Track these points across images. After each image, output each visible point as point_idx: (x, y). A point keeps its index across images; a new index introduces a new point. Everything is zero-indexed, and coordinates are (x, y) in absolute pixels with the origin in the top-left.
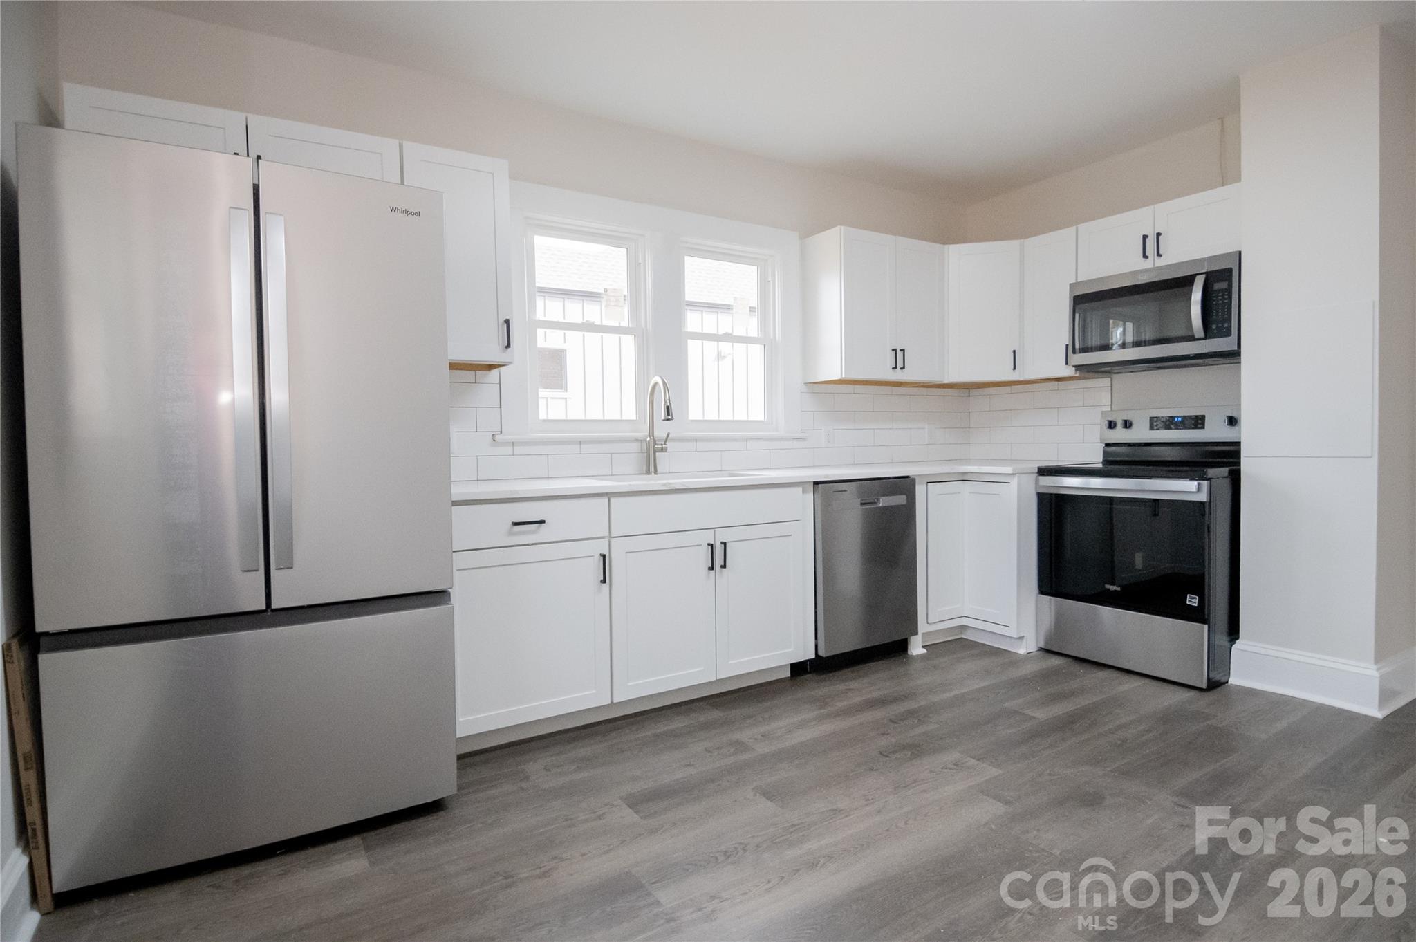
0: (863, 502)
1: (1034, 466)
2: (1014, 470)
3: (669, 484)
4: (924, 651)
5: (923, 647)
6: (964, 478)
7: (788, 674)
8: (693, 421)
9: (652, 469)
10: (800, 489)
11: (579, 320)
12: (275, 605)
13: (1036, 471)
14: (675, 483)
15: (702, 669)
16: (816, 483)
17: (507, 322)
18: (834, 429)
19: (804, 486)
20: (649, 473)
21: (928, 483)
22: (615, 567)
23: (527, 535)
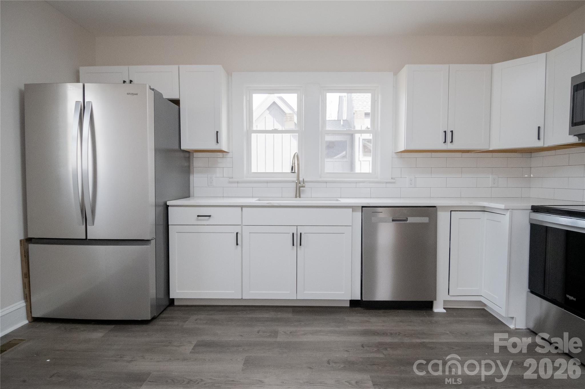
0: (394, 219)
1: (529, 205)
2: (505, 206)
3: (270, 203)
4: (445, 311)
5: (444, 308)
6: (483, 210)
7: (348, 305)
8: (327, 173)
9: (298, 195)
10: (351, 210)
11: (271, 128)
12: (88, 238)
13: (530, 208)
14: (273, 203)
15: (289, 292)
16: (363, 207)
17: (217, 132)
18: (415, 178)
19: (353, 208)
20: (296, 197)
21: (451, 211)
22: (245, 239)
23: (204, 221)
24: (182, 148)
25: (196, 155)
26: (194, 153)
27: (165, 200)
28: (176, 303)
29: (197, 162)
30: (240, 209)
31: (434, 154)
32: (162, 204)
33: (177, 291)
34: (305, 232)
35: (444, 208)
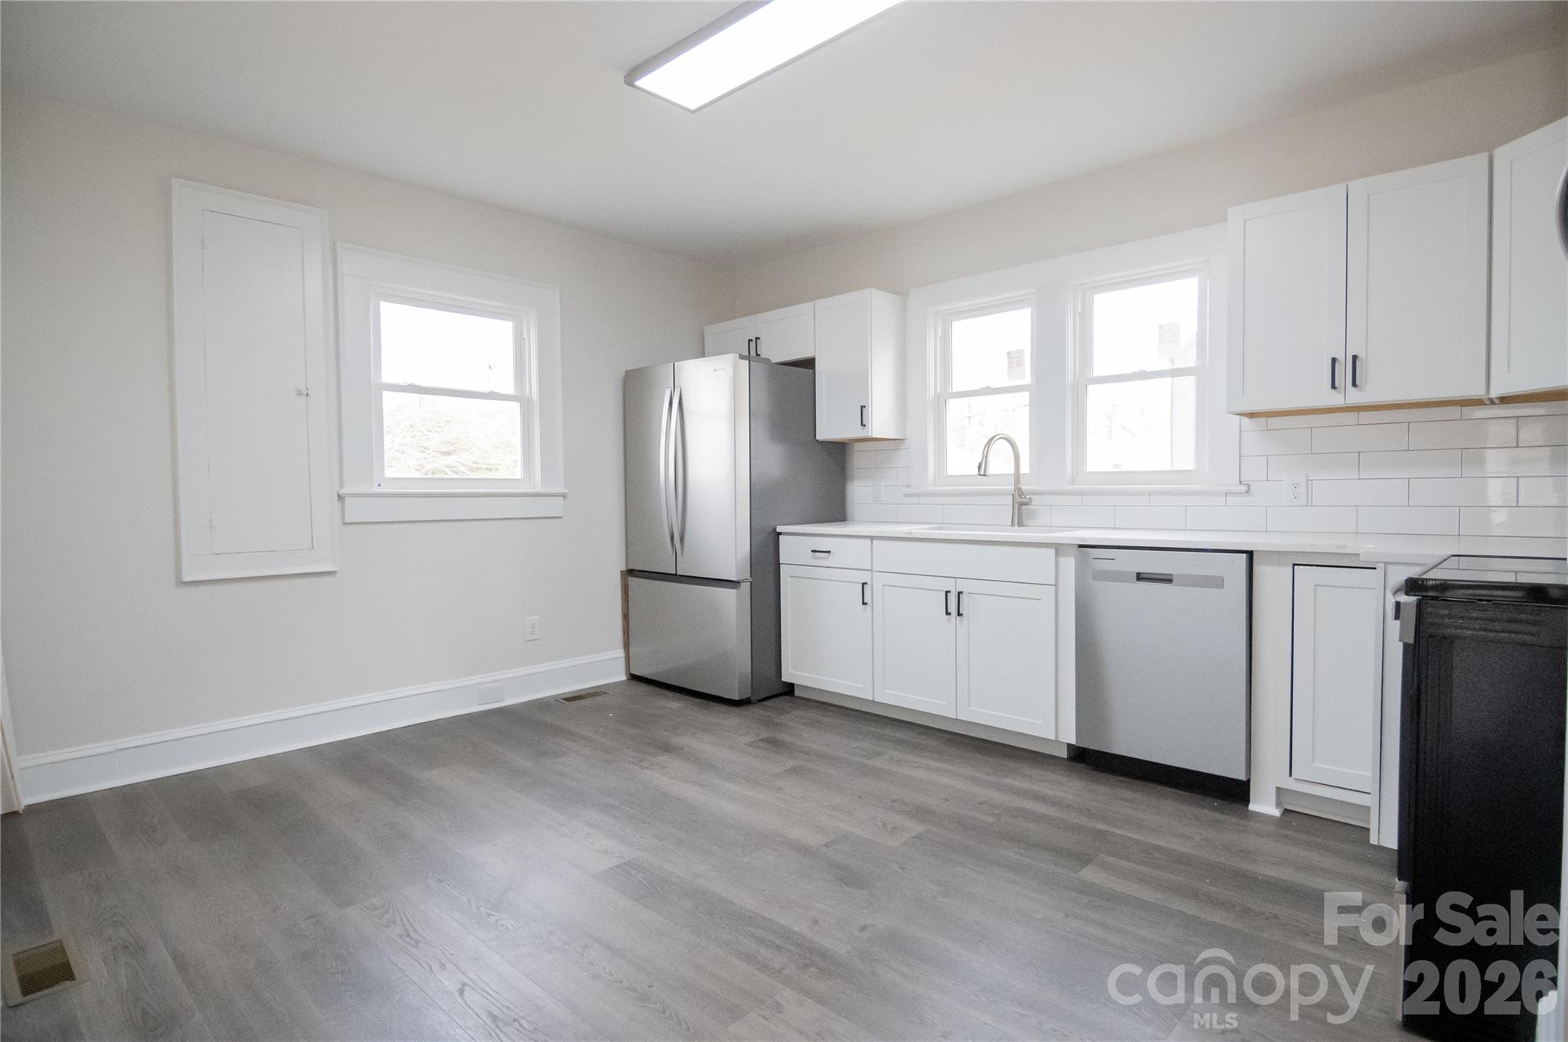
0: (1141, 575)
4: (1277, 813)
7: (1063, 753)
8: (1091, 472)
9: (1017, 521)
10: (1053, 551)
12: (678, 573)
15: (944, 703)
16: (1080, 546)
17: (862, 407)
18: (1308, 480)
19: (1059, 549)
20: (1013, 525)
21: (1294, 565)
22: (876, 594)
23: (822, 560)
24: (817, 438)
25: (857, 446)
26: (856, 444)
27: (775, 524)
28: (797, 693)
29: (858, 459)
30: (869, 541)
31: (1365, 417)
32: (771, 529)
33: (791, 671)
34: (970, 591)
35: (1277, 556)
